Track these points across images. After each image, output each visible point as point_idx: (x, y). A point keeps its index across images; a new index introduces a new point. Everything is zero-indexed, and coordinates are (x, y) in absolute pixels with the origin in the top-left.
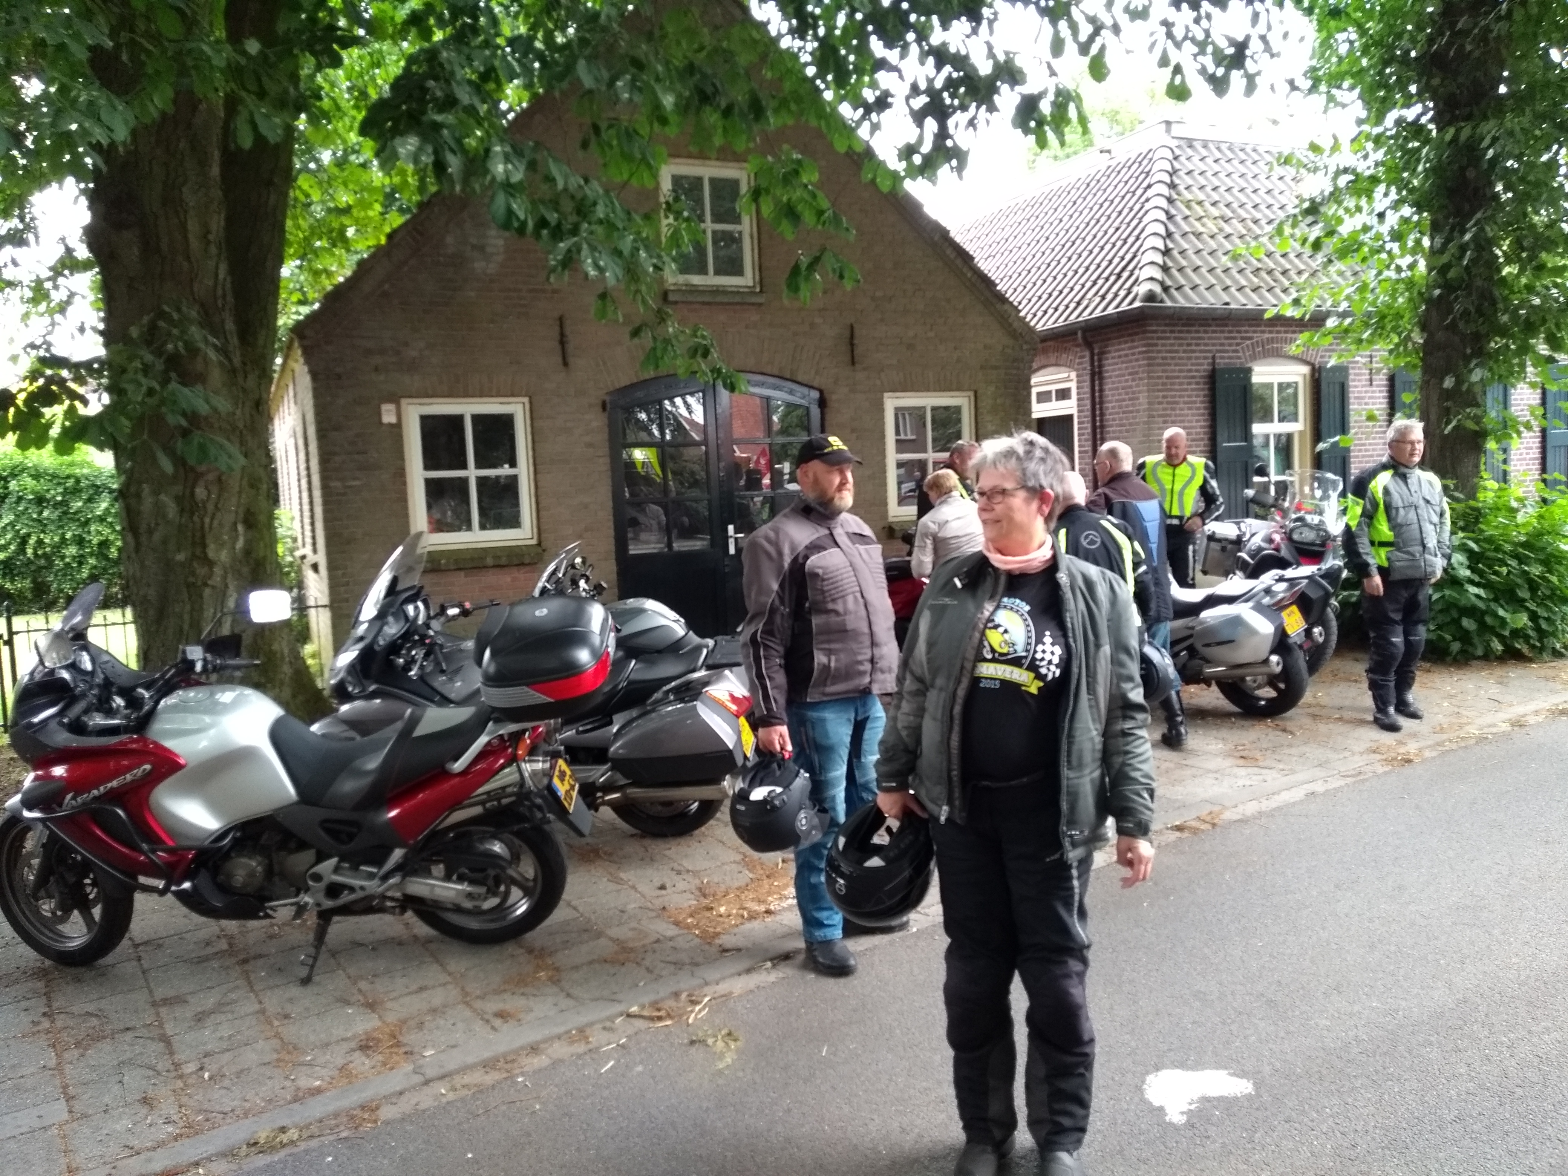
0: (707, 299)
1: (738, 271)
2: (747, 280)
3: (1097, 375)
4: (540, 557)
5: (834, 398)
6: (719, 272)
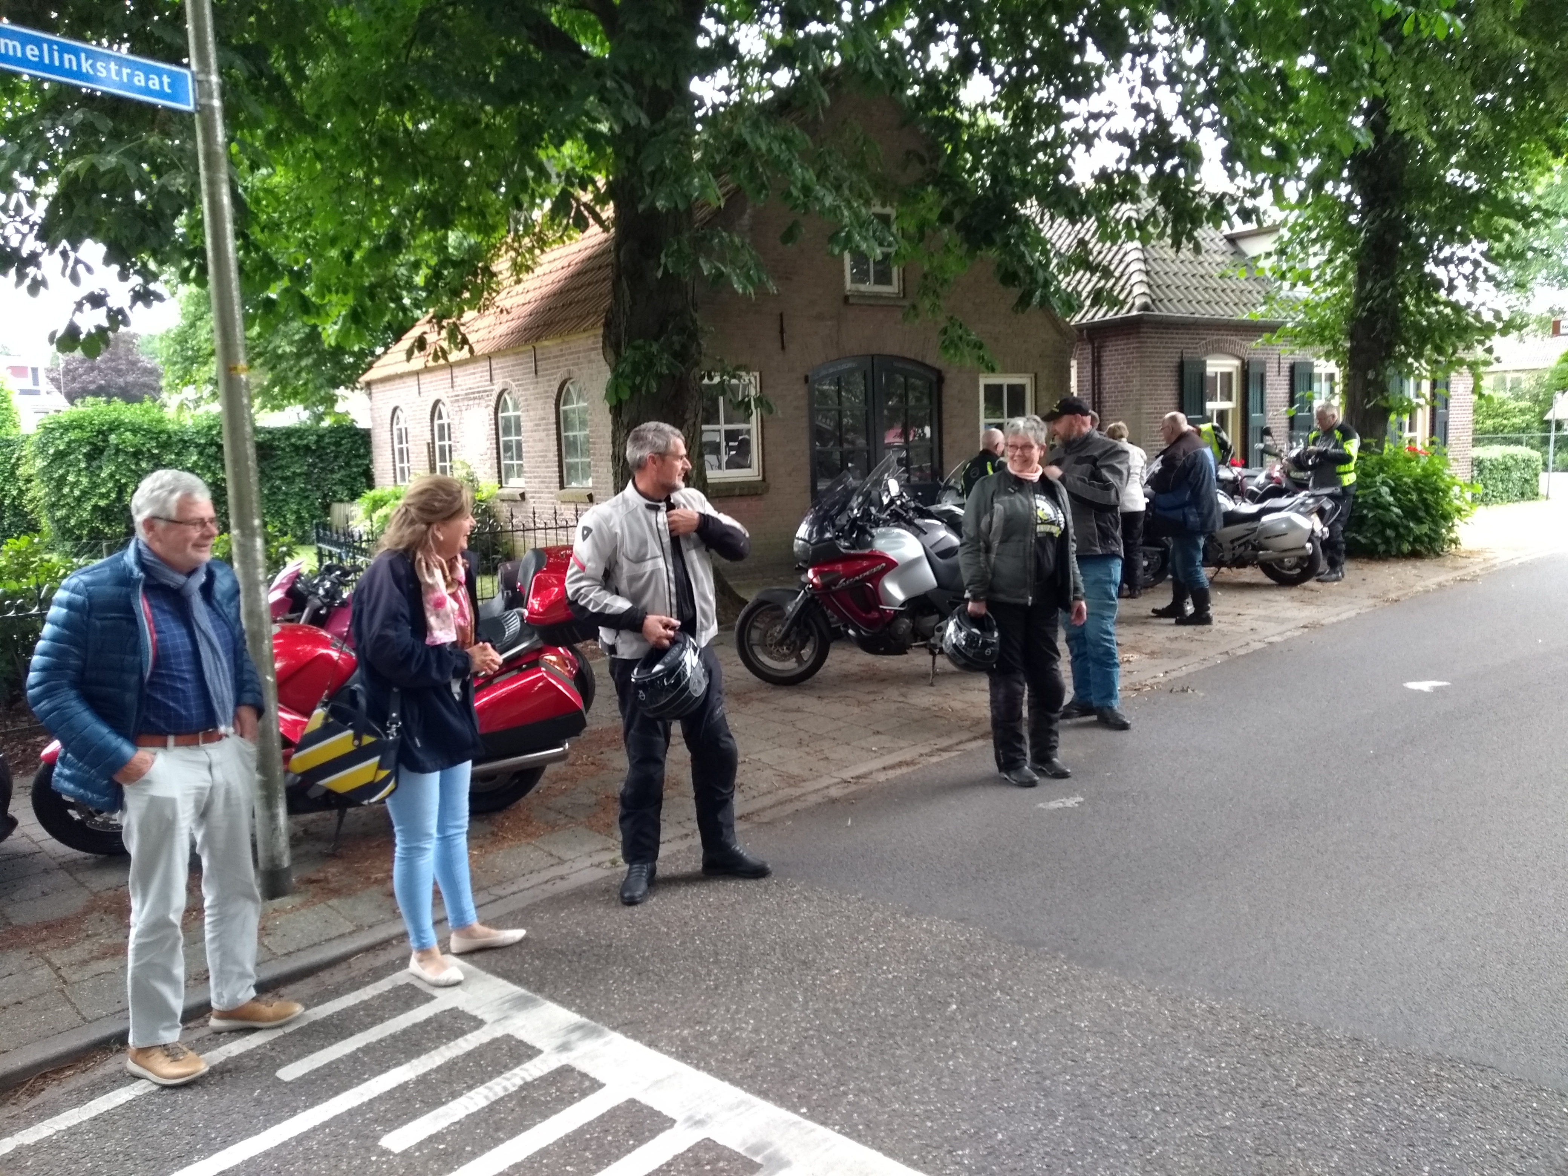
0: (872, 302)
1: (889, 282)
2: (893, 289)
3: (1097, 363)
4: (767, 489)
5: (948, 376)
6: (877, 282)
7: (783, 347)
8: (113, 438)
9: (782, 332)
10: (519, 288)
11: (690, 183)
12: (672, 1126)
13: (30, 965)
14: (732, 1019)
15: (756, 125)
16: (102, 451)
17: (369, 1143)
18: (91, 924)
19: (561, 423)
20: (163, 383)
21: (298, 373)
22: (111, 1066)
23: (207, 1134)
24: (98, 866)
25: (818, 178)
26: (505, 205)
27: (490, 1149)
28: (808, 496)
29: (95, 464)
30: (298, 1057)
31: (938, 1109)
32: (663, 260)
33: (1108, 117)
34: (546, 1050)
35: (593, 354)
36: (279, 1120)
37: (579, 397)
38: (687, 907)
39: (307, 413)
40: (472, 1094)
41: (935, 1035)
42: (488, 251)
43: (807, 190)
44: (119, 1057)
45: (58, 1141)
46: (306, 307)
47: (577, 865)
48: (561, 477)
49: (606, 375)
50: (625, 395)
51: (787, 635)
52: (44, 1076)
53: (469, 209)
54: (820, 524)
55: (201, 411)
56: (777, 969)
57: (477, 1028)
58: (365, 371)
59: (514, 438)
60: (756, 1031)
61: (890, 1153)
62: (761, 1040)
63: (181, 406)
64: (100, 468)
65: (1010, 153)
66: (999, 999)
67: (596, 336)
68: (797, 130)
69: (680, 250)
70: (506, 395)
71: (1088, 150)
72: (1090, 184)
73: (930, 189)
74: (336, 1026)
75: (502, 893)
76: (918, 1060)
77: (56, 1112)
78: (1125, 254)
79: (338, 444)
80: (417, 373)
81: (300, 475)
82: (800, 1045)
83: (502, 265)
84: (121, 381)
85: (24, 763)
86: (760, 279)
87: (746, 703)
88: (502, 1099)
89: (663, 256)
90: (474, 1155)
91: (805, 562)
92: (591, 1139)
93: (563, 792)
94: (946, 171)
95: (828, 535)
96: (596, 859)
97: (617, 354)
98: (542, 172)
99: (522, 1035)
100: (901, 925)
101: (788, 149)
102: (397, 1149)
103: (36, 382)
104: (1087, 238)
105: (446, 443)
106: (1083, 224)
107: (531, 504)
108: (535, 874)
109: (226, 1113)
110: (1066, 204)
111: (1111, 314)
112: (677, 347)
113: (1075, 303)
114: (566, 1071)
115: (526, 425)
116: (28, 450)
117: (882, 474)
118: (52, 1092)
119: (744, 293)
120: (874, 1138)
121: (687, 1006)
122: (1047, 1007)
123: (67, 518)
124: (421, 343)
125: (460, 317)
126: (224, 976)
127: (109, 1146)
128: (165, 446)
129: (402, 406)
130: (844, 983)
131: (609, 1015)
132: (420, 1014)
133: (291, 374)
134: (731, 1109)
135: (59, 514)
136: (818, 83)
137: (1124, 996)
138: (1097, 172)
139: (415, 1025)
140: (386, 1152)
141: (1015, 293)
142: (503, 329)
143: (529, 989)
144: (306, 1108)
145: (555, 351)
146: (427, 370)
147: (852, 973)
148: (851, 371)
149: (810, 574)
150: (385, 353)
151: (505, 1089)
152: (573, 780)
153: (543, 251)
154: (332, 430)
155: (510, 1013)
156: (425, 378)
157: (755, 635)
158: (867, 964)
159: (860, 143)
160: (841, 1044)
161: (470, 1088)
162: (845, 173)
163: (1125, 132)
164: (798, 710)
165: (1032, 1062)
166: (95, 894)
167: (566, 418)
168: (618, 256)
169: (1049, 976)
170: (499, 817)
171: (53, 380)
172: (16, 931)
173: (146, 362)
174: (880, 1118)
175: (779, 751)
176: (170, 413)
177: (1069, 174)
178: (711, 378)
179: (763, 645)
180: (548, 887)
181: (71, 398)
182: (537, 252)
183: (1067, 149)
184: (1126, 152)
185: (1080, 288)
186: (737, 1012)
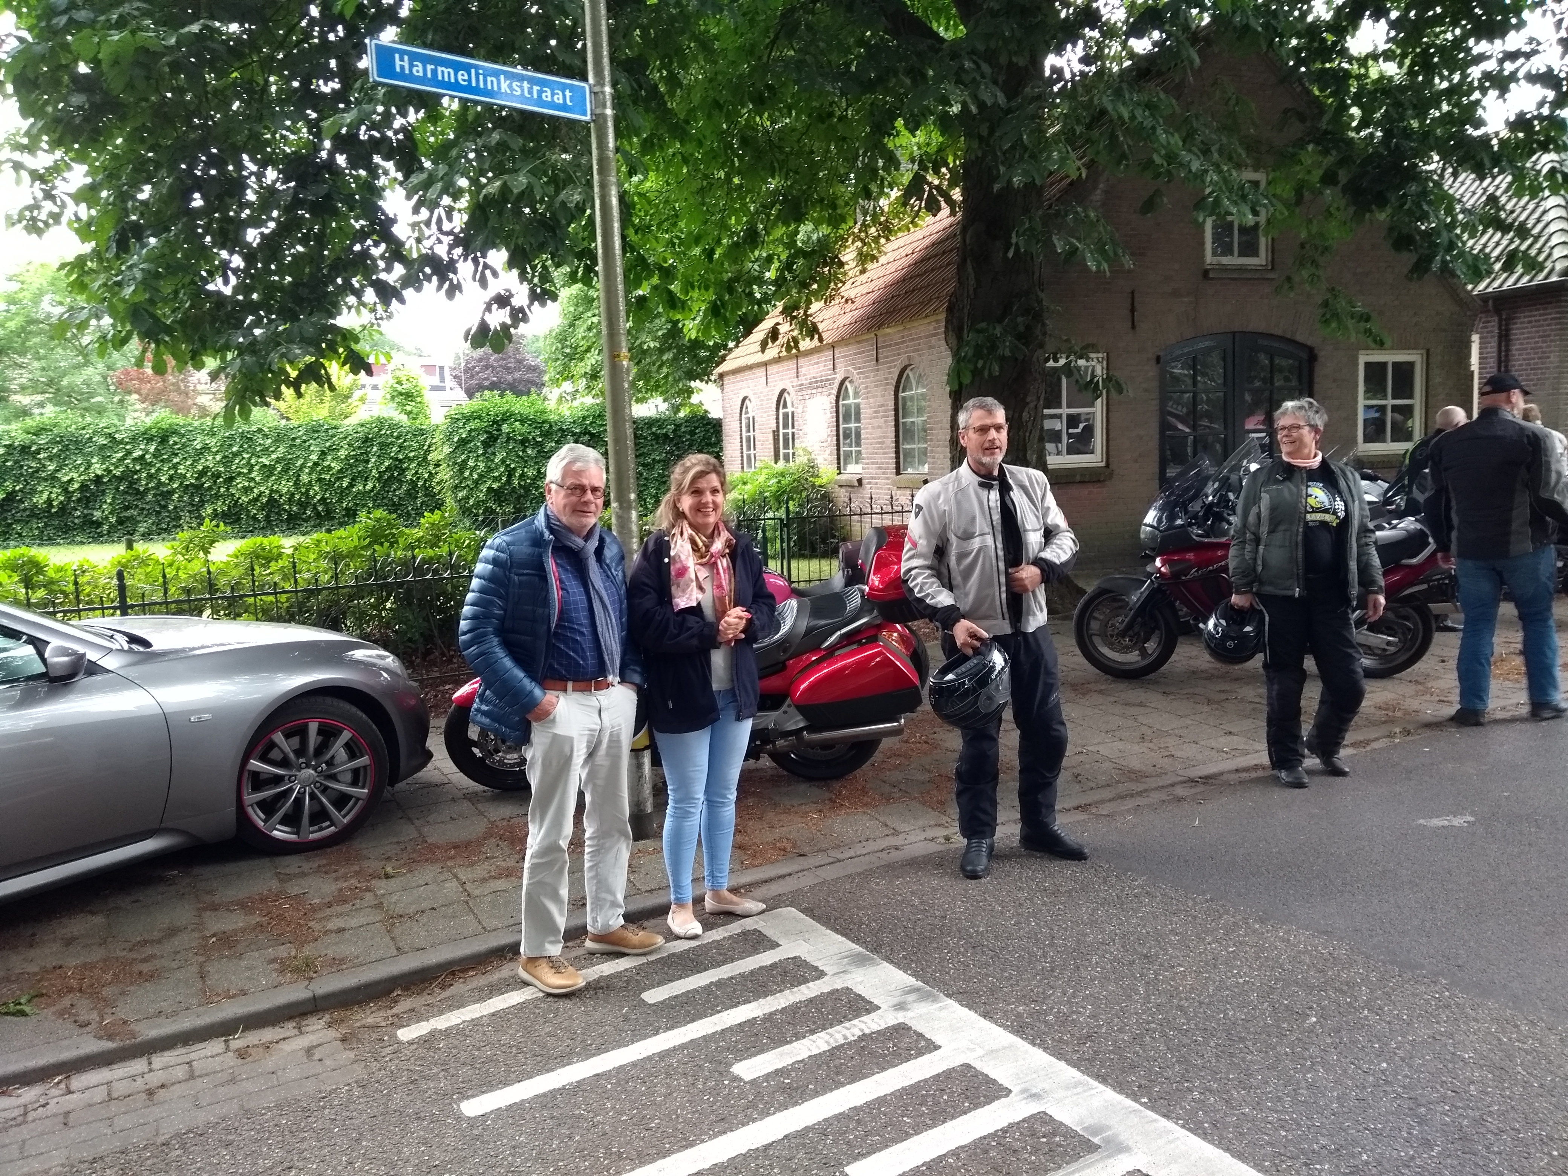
0: (1236, 275)
1: (1255, 253)
2: (1261, 260)
3: (1505, 338)
4: (1111, 476)
5: (1323, 354)
6: (1241, 254)
7: (1133, 327)
8: (505, 428)
9: (1133, 310)
10: (864, 278)
11: (1049, 157)
12: (1007, 1096)
13: (442, 878)
14: (1069, 1002)
15: (1118, 93)
16: (496, 439)
17: (722, 1068)
18: (489, 848)
19: (899, 409)
20: (546, 378)
21: (660, 367)
22: (505, 972)
23: (584, 1041)
24: (495, 799)
25: (1184, 141)
26: (855, 196)
27: (832, 1090)
28: (1156, 484)
29: (490, 451)
30: (659, 984)
31: (1292, 1119)
32: (1014, 240)
33: (1528, 56)
34: (883, 1007)
35: (934, 340)
36: (645, 1037)
37: (918, 383)
38: (1021, 889)
39: (666, 405)
40: (814, 1037)
41: (1291, 1045)
42: (836, 242)
43: (1171, 157)
44: (512, 965)
45: (464, 1029)
46: (673, 302)
47: (911, 838)
48: (898, 463)
49: (947, 361)
50: (967, 380)
51: (1130, 626)
52: (453, 973)
53: (821, 200)
54: (1170, 510)
55: (576, 403)
56: (1115, 959)
57: (818, 978)
58: (718, 364)
59: (853, 425)
60: (1094, 1016)
61: (1240, 1156)
62: (1100, 1027)
63: (561, 399)
64: (494, 454)
65: (1407, 104)
66: (1366, 1018)
67: (937, 321)
68: (1162, 95)
69: (1031, 229)
70: (847, 383)
71: (1502, 95)
72: (1504, 133)
73: (1310, 148)
74: (692, 961)
75: (841, 856)
76: (1272, 1067)
77: (462, 1005)
78: (1545, 212)
79: (692, 433)
80: (765, 364)
81: (659, 461)
82: (1142, 1036)
83: (849, 256)
84: (509, 378)
85: (436, 706)
86: (1116, 254)
87: (1084, 694)
88: (842, 1046)
89: (1014, 235)
90: (816, 1094)
91: (1153, 549)
92: (927, 1096)
93: (896, 767)
94: (1330, 128)
95: (1179, 522)
96: (930, 834)
97: (960, 338)
98: (892, 161)
99: (859, 990)
100: (1255, 931)
101: (1152, 115)
102: (747, 1077)
103: (442, 380)
104: (1498, 193)
105: (790, 431)
106: (1494, 178)
107: (867, 489)
108: (870, 842)
109: (600, 1024)
110: (1473, 157)
111: (1526, 279)
112: (1021, 328)
113: (1483, 268)
114: (901, 1029)
115: (865, 412)
116: (438, 437)
117: (1241, 460)
118: (458, 988)
119: (1098, 271)
120: (1221, 1138)
121: (1021, 983)
122: (1424, 1032)
123: (467, 498)
124: (774, 334)
125: (808, 308)
126: (598, 903)
127: (505, 1039)
128: (547, 435)
129: (751, 396)
130: (1189, 981)
131: (944, 983)
132: (766, 958)
133: (654, 368)
134: (1067, 1088)
135: (461, 495)
136: (1187, 44)
137: (1519, 1031)
138: (1512, 118)
139: (761, 968)
140: (737, 1079)
141: (1408, 258)
142: (847, 319)
143: (866, 948)
144: (668, 1029)
145: (897, 338)
146: (778, 360)
147: (1198, 973)
148: (1208, 351)
149: (1158, 563)
150: (737, 346)
151: (845, 1038)
152: (907, 756)
153: (888, 240)
154: (688, 420)
155: (848, 968)
156: (772, 369)
157: (1095, 626)
158: (1215, 966)
159: (1232, 102)
160: (1185, 1041)
161: (813, 1032)
162: (1214, 136)
163: (1550, 70)
164: (1141, 705)
165: (1404, 1087)
166: (493, 823)
167: (904, 405)
168: (964, 240)
169: (1427, 1001)
170: (836, 785)
171: (455, 377)
172: (431, 848)
173: (531, 361)
174: (1228, 1119)
175: (1119, 745)
176: (551, 405)
177: (1478, 123)
178: (1056, 360)
179: (1103, 635)
180: (884, 855)
181: (470, 394)
182: (883, 241)
183: (1476, 95)
184: (1551, 95)
185: (1487, 250)
186: (1074, 996)
